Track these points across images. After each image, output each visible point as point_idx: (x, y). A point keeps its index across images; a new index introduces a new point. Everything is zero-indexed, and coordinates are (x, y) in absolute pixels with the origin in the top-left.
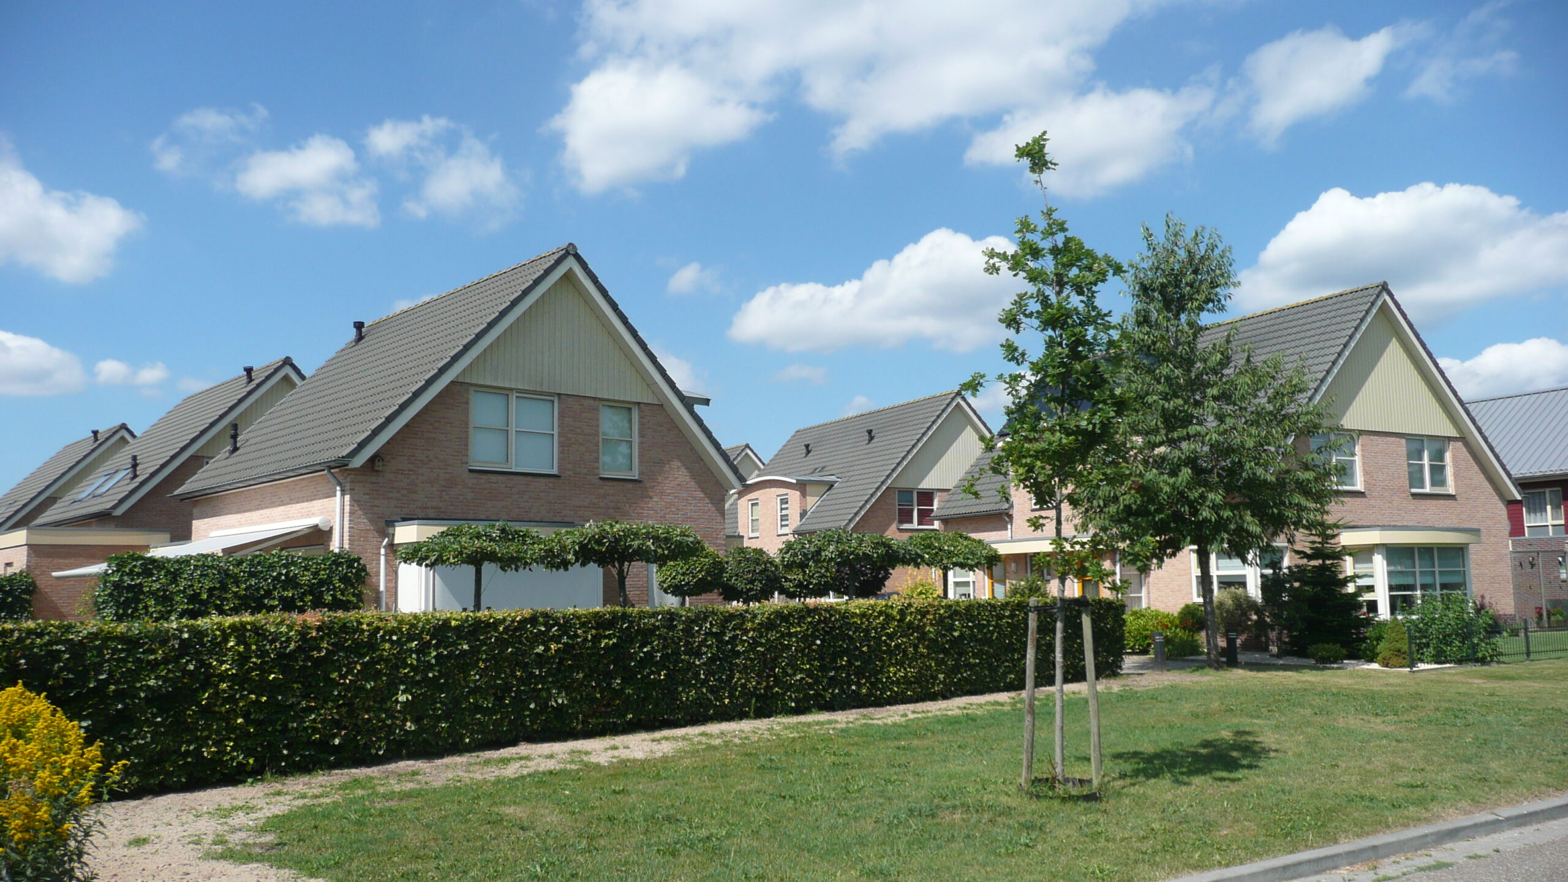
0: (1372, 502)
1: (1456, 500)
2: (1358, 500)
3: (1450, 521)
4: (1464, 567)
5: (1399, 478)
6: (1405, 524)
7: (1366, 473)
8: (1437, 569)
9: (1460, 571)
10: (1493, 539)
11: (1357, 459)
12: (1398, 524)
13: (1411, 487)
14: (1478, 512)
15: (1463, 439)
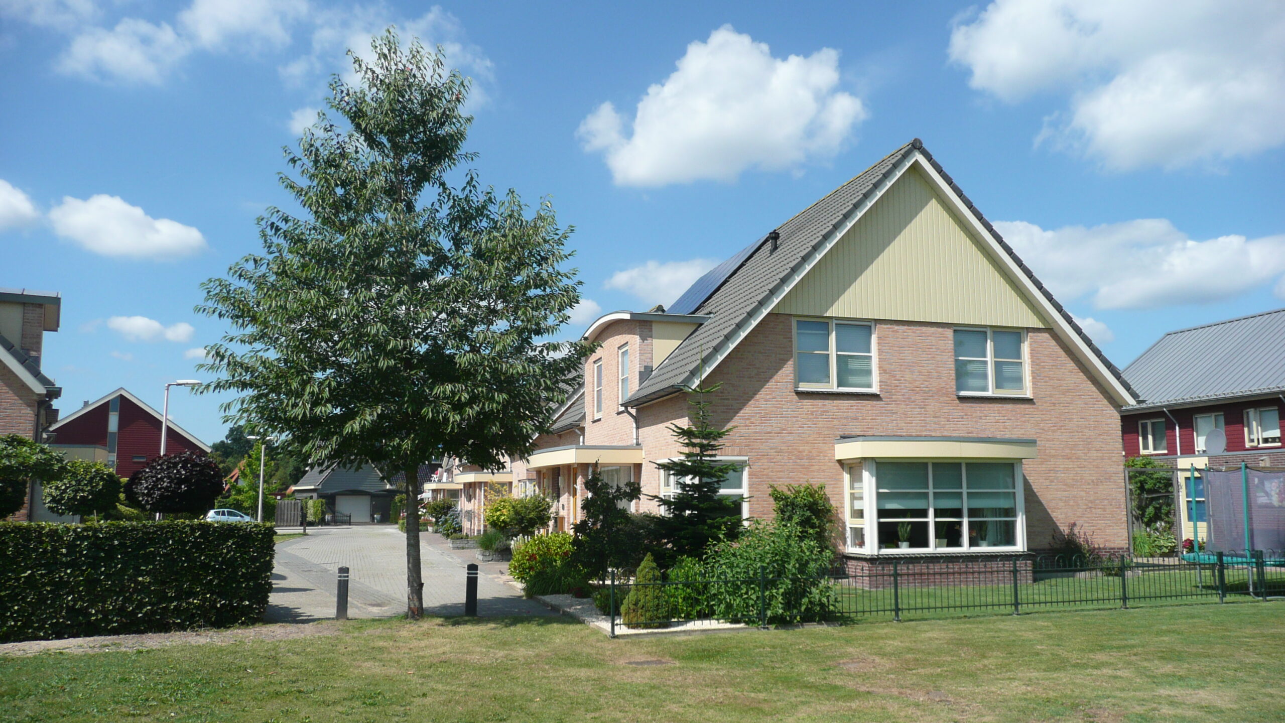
0: (892, 407)
1: (1034, 404)
2: (868, 404)
3: (1022, 431)
4: (1014, 488)
5: (939, 377)
6: (946, 434)
7: (883, 370)
8: (964, 491)
9: (1009, 493)
10: (1094, 454)
11: (874, 353)
12: (933, 434)
13: (959, 388)
14: (1071, 420)
15: (1051, 330)
